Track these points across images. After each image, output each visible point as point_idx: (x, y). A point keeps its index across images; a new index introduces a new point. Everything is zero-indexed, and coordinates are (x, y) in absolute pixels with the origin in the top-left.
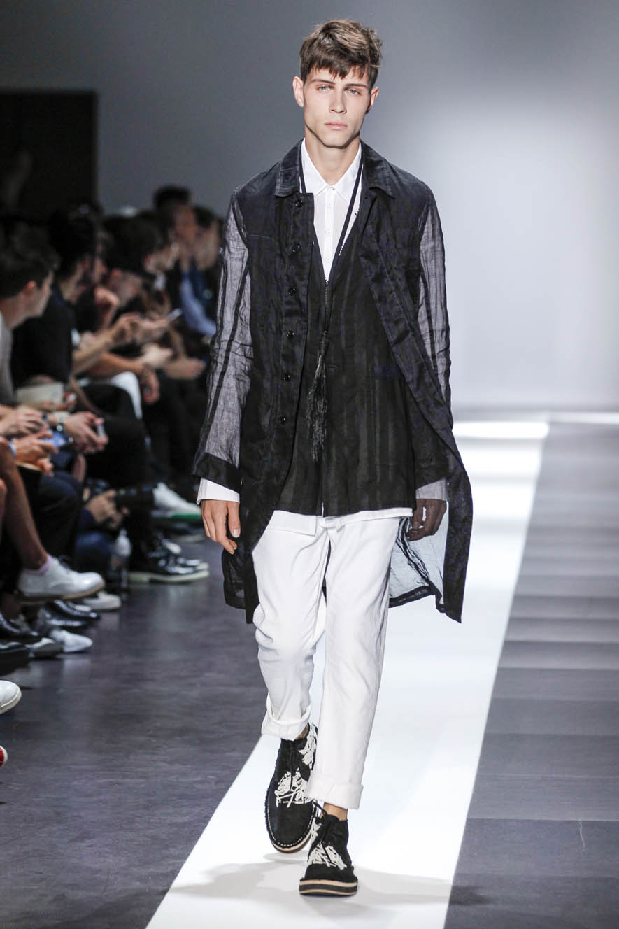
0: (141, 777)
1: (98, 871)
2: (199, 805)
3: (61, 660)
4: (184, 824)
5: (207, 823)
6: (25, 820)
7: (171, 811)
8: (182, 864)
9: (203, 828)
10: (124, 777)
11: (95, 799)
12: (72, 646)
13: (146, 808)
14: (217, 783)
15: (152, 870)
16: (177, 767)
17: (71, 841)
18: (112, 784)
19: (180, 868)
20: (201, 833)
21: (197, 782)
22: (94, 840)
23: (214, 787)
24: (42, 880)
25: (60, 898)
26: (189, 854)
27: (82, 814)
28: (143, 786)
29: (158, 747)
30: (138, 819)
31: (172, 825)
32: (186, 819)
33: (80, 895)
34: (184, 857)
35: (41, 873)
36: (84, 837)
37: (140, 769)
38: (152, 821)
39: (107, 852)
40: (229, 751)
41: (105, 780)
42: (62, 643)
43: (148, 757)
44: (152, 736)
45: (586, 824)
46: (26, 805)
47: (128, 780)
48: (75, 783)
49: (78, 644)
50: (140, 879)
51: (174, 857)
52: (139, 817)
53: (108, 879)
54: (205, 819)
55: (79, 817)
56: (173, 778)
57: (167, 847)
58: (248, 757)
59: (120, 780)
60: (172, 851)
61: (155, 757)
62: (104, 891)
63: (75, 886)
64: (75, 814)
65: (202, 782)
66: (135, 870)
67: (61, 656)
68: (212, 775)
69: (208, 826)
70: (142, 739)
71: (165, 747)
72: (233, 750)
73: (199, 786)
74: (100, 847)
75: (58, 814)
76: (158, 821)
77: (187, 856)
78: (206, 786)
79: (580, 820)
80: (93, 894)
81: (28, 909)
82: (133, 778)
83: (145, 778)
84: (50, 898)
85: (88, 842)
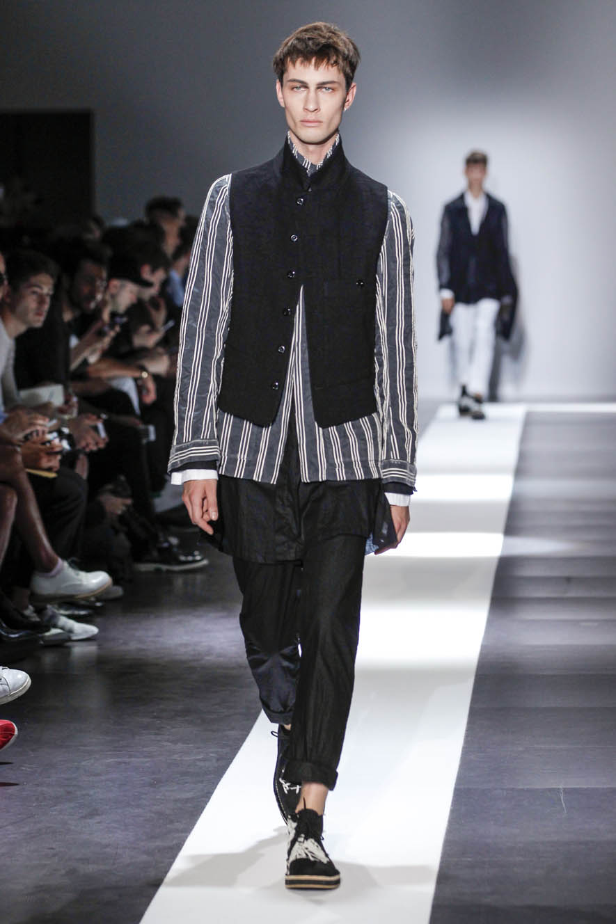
0: (145, 757)
1: (107, 846)
2: (202, 782)
3: (69, 648)
4: (187, 800)
5: (209, 798)
6: (37, 799)
7: (175, 788)
8: (187, 837)
9: (206, 803)
10: (131, 756)
11: (103, 778)
12: (80, 634)
13: (151, 785)
14: (218, 760)
15: (157, 844)
16: (180, 746)
17: (82, 817)
18: (120, 763)
19: (184, 841)
20: (204, 808)
21: (200, 760)
22: (104, 816)
23: (216, 765)
24: (54, 855)
25: (72, 872)
26: (193, 828)
27: (92, 792)
28: (147, 765)
29: (162, 727)
30: (144, 796)
31: (176, 801)
32: (189, 795)
33: (91, 868)
34: (188, 830)
35: (52, 849)
36: (94, 813)
37: (145, 749)
38: (158, 797)
39: (115, 828)
40: (229, 730)
41: (112, 760)
42: (71, 631)
43: (153, 737)
44: (155, 717)
45: (567, 791)
46: (38, 785)
47: (133, 759)
48: (83, 763)
49: (86, 632)
50: (147, 853)
51: (177, 831)
52: (146, 794)
53: (116, 853)
54: (207, 795)
55: (88, 795)
56: (175, 757)
57: (172, 822)
58: (247, 735)
59: (127, 760)
60: (178, 825)
61: (159, 738)
62: (114, 864)
63: (85, 860)
64: (84, 792)
65: (204, 760)
66: (142, 844)
67: (69, 644)
68: (212, 753)
69: (210, 800)
70: (145, 720)
71: (168, 727)
72: (233, 729)
73: (202, 764)
74: (109, 823)
75: (69, 793)
76: (163, 798)
77: (191, 830)
78: (207, 764)
79: (561, 787)
80: (102, 867)
81: (41, 883)
82: (139, 758)
83: (149, 757)
84: (63, 872)
85: (98, 819)
